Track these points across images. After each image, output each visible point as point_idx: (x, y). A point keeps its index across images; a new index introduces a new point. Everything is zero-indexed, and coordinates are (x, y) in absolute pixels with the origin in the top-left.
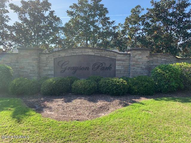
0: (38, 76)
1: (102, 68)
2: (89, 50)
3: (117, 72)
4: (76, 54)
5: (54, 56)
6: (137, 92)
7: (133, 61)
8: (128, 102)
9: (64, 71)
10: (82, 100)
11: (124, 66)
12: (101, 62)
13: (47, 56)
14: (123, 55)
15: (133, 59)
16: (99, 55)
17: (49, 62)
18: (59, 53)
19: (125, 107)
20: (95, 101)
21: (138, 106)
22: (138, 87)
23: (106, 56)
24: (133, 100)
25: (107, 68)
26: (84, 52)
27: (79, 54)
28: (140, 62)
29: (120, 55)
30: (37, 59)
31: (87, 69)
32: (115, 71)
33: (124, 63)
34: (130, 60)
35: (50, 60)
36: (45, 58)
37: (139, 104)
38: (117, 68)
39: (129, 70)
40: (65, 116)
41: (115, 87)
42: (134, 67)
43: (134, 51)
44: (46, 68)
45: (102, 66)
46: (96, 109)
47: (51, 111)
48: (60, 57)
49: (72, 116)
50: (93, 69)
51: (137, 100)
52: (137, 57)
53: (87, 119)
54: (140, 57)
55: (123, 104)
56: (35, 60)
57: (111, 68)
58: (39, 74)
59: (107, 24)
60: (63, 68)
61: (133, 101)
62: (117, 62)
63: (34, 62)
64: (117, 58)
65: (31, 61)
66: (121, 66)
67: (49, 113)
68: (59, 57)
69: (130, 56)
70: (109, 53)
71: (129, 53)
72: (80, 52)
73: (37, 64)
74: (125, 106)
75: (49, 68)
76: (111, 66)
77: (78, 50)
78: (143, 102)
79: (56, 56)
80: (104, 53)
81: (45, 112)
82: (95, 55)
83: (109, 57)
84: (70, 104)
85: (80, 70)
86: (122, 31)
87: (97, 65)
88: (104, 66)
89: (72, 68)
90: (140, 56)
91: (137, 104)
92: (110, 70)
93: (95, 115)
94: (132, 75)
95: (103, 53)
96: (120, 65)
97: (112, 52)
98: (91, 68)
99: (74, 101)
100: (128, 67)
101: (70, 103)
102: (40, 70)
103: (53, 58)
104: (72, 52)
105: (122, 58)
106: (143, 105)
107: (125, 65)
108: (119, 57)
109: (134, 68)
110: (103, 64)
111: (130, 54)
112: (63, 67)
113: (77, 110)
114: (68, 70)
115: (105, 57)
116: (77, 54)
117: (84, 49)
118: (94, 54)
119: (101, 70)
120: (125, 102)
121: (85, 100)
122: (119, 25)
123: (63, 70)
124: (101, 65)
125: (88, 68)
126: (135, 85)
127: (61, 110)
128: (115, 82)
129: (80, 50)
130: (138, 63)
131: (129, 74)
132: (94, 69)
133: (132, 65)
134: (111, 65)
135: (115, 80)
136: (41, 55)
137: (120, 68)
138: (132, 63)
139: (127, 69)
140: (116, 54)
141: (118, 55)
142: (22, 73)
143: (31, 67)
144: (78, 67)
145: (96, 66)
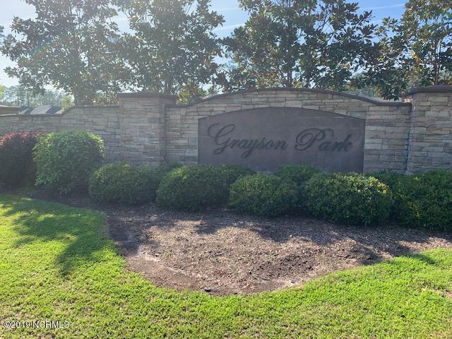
0: (161, 161)
1: (322, 145)
2: (286, 96)
3: (366, 158)
4: (251, 107)
5: (201, 113)
6: (421, 221)
7: (419, 124)
8: (381, 249)
9: (223, 149)
10: (245, 231)
11: (389, 139)
12: (322, 128)
13: (183, 111)
14: (387, 108)
15: (420, 119)
16: (318, 109)
17: (188, 127)
18: (209, 105)
19: (364, 267)
20: (278, 237)
21: (412, 267)
22: (425, 204)
23: (337, 112)
24: (403, 243)
25: (339, 146)
26: (273, 100)
27: (261, 106)
28: (441, 129)
29: (378, 108)
30: (160, 119)
31: (282, 147)
32: (361, 153)
33: (389, 129)
34: (408, 122)
35: (190, 121)
36: (179, 117)
37: (415, 261)
38: (367, 147)
39: (405, 152)
40: (183, 272)
41: (348, 202)
42: (422, 144)
43: (424, 95)
44: (181, 142)
45: (322, 139)
46: (274, 263)
47: (153, 255)
48: (213, 114)
49: (199, 275)
50: (296, 146)
51: (413, 246)
52: (431, 114)
53: (235, 291)
54: (444, 114)
55: (362, 255)
56: (155, 122)
57: (350, 144)
58: (165, 157)
59: (347, 21)
60: (220, 143)
61: (400, 247)
62: (367, 128)
63: (154, 126)
64: (368, 118)
65: (147, 125)
66: (380, 141)
67: (148, 258)
68: (210, 116)
69: (410, 111)
70: (347, 101)
71: (407, 101)
72: (263, 100)
73: (158, 131)
74: (366, 263)
75: (186, 142)
76: (350, 140)
77: (259, 96)
78: (432, 256)
79: (205, 113)
80: (330, 103)
81: (141, 253)
82: (304, 107)
83: (343, 113)
84: (208, 238)
85: (262, 148)
86: (392, 40)
87: (310, 136)
88: (328, 137)
89: (242, 144)
90: (442, 110)
91: (411, 260)
92: (345, 150)
93: (263, 281)
94: (414, 167)
95: (327, 101)
96: (377, 137)
97: (353, 100)
98: (291, 143)
99: (221, 232)
100: (400, 143)
101: (211, 236)
102: (167, 147)
103: (196, 117)
104: (243, 100)
105: (384, 117)
106: (430, 267)
107: (393, 136)
108: (375, 114)
109: (422, 148)
110: (326, 132)
111: (410, 105)
112: (221, 140)
113: (220, 258)
114: (231, 147)
115: (332, 114)
116: (256, 106)
117: (274, 92)
118: (300, 106)
119: (320, 150)
120: (371, 247)
121: (253, 230)
122: (385, 24)
123: (220, 147)
124: (320, 137)
125: (285, 143)
126: (416, 198)
127: (178, 255)
128: (352, 186)
129: (264, 96)
130: (434, 132)
131: (406, 162)
132: (299, 147)
133: (415, 136)
134: (349, 136)
135: (352, 179)
136: (170, 109)
137: (379, 147)
138: (415, 131)
139: (400, 148)
140: (365, 104)
141: (371, 109)
142: (128, 152)
143: (147, 140)
144: (257, 141)
145: (305, 140)
